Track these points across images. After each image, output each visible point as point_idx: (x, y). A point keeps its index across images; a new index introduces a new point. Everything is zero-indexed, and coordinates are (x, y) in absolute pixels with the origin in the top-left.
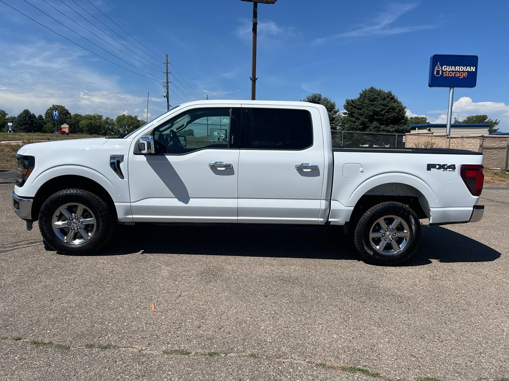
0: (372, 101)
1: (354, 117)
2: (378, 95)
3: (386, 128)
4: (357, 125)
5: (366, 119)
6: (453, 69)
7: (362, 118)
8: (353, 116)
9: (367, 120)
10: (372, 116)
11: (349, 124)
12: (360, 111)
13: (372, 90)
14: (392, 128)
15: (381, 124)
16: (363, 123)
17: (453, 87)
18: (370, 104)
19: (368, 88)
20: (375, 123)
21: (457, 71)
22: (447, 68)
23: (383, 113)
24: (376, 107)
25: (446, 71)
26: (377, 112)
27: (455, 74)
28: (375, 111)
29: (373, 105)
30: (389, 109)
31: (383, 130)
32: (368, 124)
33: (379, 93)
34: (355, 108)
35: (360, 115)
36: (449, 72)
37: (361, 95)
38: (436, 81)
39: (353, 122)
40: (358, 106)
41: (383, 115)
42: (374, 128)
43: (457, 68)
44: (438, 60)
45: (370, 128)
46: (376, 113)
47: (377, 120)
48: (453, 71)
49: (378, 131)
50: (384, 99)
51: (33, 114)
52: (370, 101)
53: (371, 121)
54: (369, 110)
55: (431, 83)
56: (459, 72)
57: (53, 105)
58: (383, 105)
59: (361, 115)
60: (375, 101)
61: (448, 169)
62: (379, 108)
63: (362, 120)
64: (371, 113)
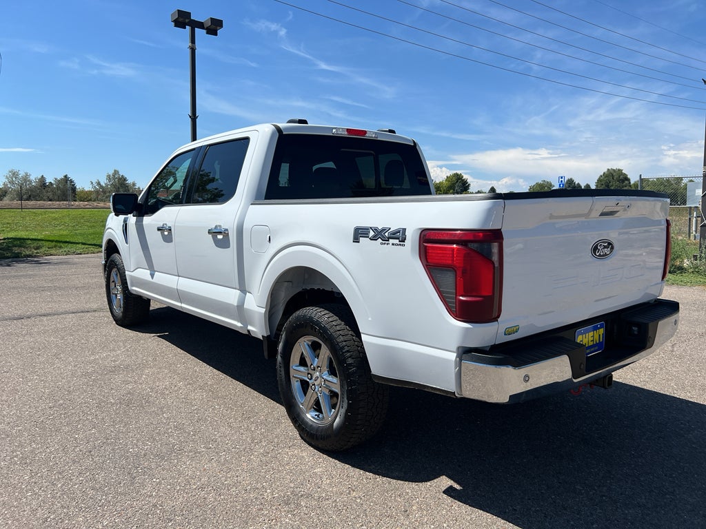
51: (578, 184)
57: (608, 169)
61: (391, 241)
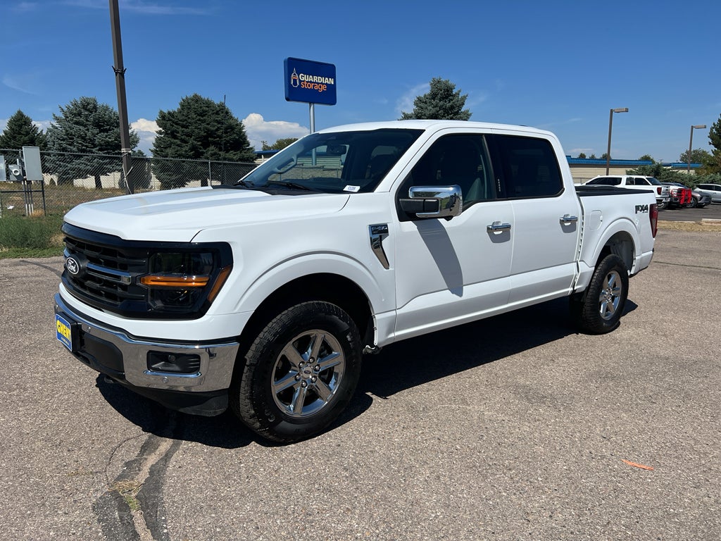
0: (201, 115)
1: (178, 139)
2: (208, 107)
3: (228, 155)
4: (186, 151)
5: (199, 141)
6: (310, 78)
7: (191, 141)
8: (175, 137)
9: (199, 143)
10: (206, 137)
11: (174, 148)
12: (186, 130)
13: (197, 99)
14: (235, 155)
15: (220, 150)
16: (194, 148)
17: (314, 103)
18: (199, 120)
19: (190, 95)
20: (212, 149)
21: (316, 83)
22: (305, 78)
23: (219, 133)
24: (208, 124)
25: (304, 81)
26: (212, 131)
27: (314, 86)
28: (209, 130)
29: (204, 121)
30: (226, 129)
31: (225, 159)
32: (201, 149)
33: (208, 104)
34: (177, 124)
35: (187, 136)
36: (307, 82)
37: (182, 106)
38: (295, 94)
39: (178, 145)
40: (181, 123)
41: (220, 137)
42: (212, 155)
43: (316, 79)
44: (294, 65)
45: (205, 155)
46: (210, 134)
47: (214, 143)
48: (311, 82)
49: (218, 160)
50: (217, 113)
52: (198, 115)
53: (206, 145)
54: (200, 128)
55: (289, 95)
56: (318, 83)
58: (219, 122)
59: (189, 135)
60: (205, 115)
62: (214, 126)
63: (192, 143)
64: (203, 133)
